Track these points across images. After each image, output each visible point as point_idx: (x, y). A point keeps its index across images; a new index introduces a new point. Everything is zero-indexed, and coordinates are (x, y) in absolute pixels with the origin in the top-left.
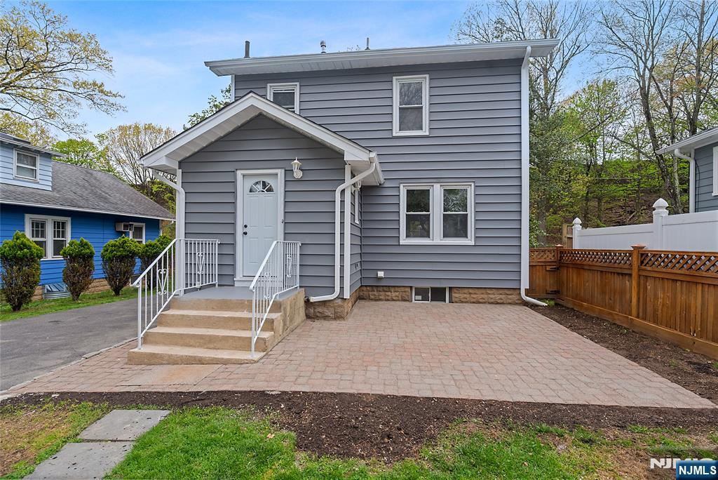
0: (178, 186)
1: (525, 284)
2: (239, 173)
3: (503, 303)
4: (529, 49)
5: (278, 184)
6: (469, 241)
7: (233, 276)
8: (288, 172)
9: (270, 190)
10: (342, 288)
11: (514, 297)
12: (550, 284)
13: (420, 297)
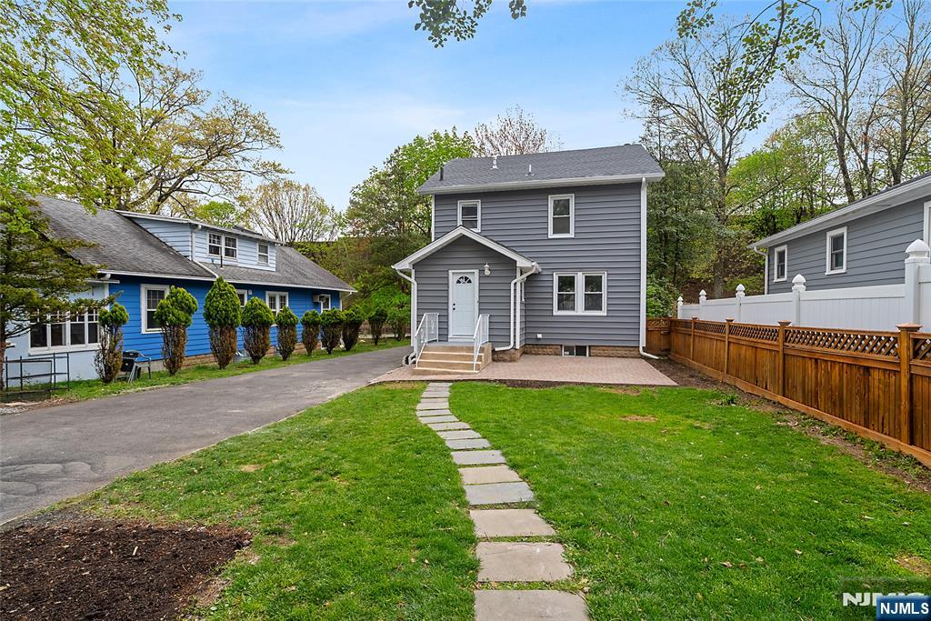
0: (412, 280)
1: (643, 343)
2: (450, 271)
3: (627, 357)
4: (644, 179)
5: (475, 278)
6: (603, 313)
7: (447, 335)
8: (482, 271)
9: (470, 282)
10: (515, 343)
11: (635, 353)
12: (663, 344)
13: (568, 353)
